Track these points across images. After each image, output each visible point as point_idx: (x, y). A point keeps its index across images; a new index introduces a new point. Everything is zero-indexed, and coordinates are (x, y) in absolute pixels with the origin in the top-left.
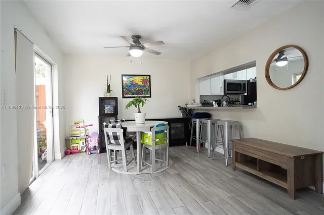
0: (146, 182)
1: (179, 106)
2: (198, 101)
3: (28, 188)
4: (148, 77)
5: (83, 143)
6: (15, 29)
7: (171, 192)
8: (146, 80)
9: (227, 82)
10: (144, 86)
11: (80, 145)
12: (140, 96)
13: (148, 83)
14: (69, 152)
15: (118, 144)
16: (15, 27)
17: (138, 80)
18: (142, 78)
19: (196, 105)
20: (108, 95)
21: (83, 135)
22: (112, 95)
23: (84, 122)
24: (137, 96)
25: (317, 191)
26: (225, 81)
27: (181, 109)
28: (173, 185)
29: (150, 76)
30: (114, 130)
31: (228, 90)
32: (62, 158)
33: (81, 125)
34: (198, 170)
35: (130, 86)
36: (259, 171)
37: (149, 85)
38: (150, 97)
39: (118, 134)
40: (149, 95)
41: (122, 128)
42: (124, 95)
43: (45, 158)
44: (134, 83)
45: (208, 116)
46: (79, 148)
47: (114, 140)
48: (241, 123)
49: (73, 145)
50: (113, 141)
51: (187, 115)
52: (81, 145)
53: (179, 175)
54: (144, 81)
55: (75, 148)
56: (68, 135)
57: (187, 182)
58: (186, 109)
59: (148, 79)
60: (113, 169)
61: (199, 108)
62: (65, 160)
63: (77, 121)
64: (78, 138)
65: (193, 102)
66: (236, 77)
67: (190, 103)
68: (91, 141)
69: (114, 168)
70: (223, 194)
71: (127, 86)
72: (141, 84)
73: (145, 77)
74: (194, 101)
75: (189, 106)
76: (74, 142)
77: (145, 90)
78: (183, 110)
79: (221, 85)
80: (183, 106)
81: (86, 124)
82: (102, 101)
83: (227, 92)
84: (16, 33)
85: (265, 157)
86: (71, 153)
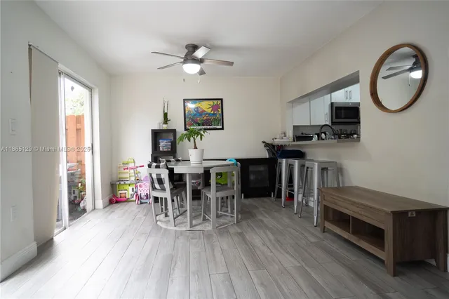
0: (193, 240)
1: (264, 142)
2: (290, 133)
3: (53, 239)
4: (219, 102)
5: (133, 189)
6: (30, 45)
7: (218, 254)
8: (217, 105)
9: (335, 106)
10: (214, 114)
11: (129, 191)
12: (209, 127)
13: (220, 110)
14: (114, 199)
15: (163, 190)
16: (30, 44)
17: (205, 106)
18: (211, 102)
19: (287, 139)
20: (165, 127)
21: (133, 179)
22: (171, 126)
23: (134, 162)
24: (204, 127)
25: (438, 267)
26: (332, 104)
27: (266, 145)
28: (225, 247)
29: (222, 100)
30: (158, 171)
31: (336, 118)
32: (104, 208)
33: (131, 165)
34: (270, 229)
35: (195, 115)
36: (352, 233)
37: (220, 112)
38: (222, 129)
39: (162, 177)
40: (221, 127)
41: (167, 168)
42: (187, 127)
43: (84, 207)
44: (200, 111)
45: (299, 155)
46: (128, 196)
47: (159, 184)
48: (341, 164)
49: (120, 192)
50: (157, 186)
51: (274, 154)
52: (131, 192)
53: (241, 235)
54: (214, 108)
55: (123, 195)
56: (115, 179)
57: (246, 244)
58: (273, 146)
59: (219, 104)
60: (158, 223)
61: (291, 144)
62: (107, 209)
63: (126, 161)
64: (126, 182)
65: (283, 135)
66: (350, 98)
67: (278, 137)
68: (141, 186)
69: (159, 221)
70: (289, 262)
71: (191, 114)
72: (209, 111)
73: (215, 102)
74: (284, 133)
75: (278, 142)
76: (121, 188)
77: (215, 120)
78: (270, 147)
79: (327, 110)
80: (269, 141)
81: (136, 165)
82: (156, 135)
83: (335, 120)
84: (30, 50)
85: (358, 213)
86: (117, 202)
